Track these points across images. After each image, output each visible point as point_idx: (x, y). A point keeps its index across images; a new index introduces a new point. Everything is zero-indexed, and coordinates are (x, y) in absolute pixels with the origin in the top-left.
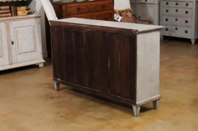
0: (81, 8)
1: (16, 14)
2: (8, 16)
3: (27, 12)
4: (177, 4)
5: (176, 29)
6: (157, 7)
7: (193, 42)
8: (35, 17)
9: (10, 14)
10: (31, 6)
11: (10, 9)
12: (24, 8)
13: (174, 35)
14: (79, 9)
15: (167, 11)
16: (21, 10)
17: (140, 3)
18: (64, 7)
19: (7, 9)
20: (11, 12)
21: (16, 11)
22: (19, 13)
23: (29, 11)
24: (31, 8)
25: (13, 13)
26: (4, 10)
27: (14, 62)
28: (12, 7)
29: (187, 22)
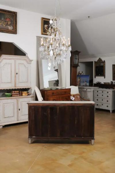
0: (54, 93)
1: (22, 95)
2: (18, 96)
3: (27, 94)
4: (103, 92)
5: (102, 105)
6: (92, 93)
7: (111, 112)
8: (31, 97)
9: (19, 95)
10: (29, 91)
11: (19, 92)
12: (26, 92)
13: (101, 108)
14: (53, 93)
15: (98, 95)
16: (25, 93)
17: (84, 91)
18: (45, 92)
19: (17, 93)
20: (19, 94)
21: (22, 93)
22: (23, 94)
23: (29, 94)
24: (29, 92)
25: (20, 94)
26: (16, 93)
27: (19, 119)
28: (20, 92)
29: (108, 101)
